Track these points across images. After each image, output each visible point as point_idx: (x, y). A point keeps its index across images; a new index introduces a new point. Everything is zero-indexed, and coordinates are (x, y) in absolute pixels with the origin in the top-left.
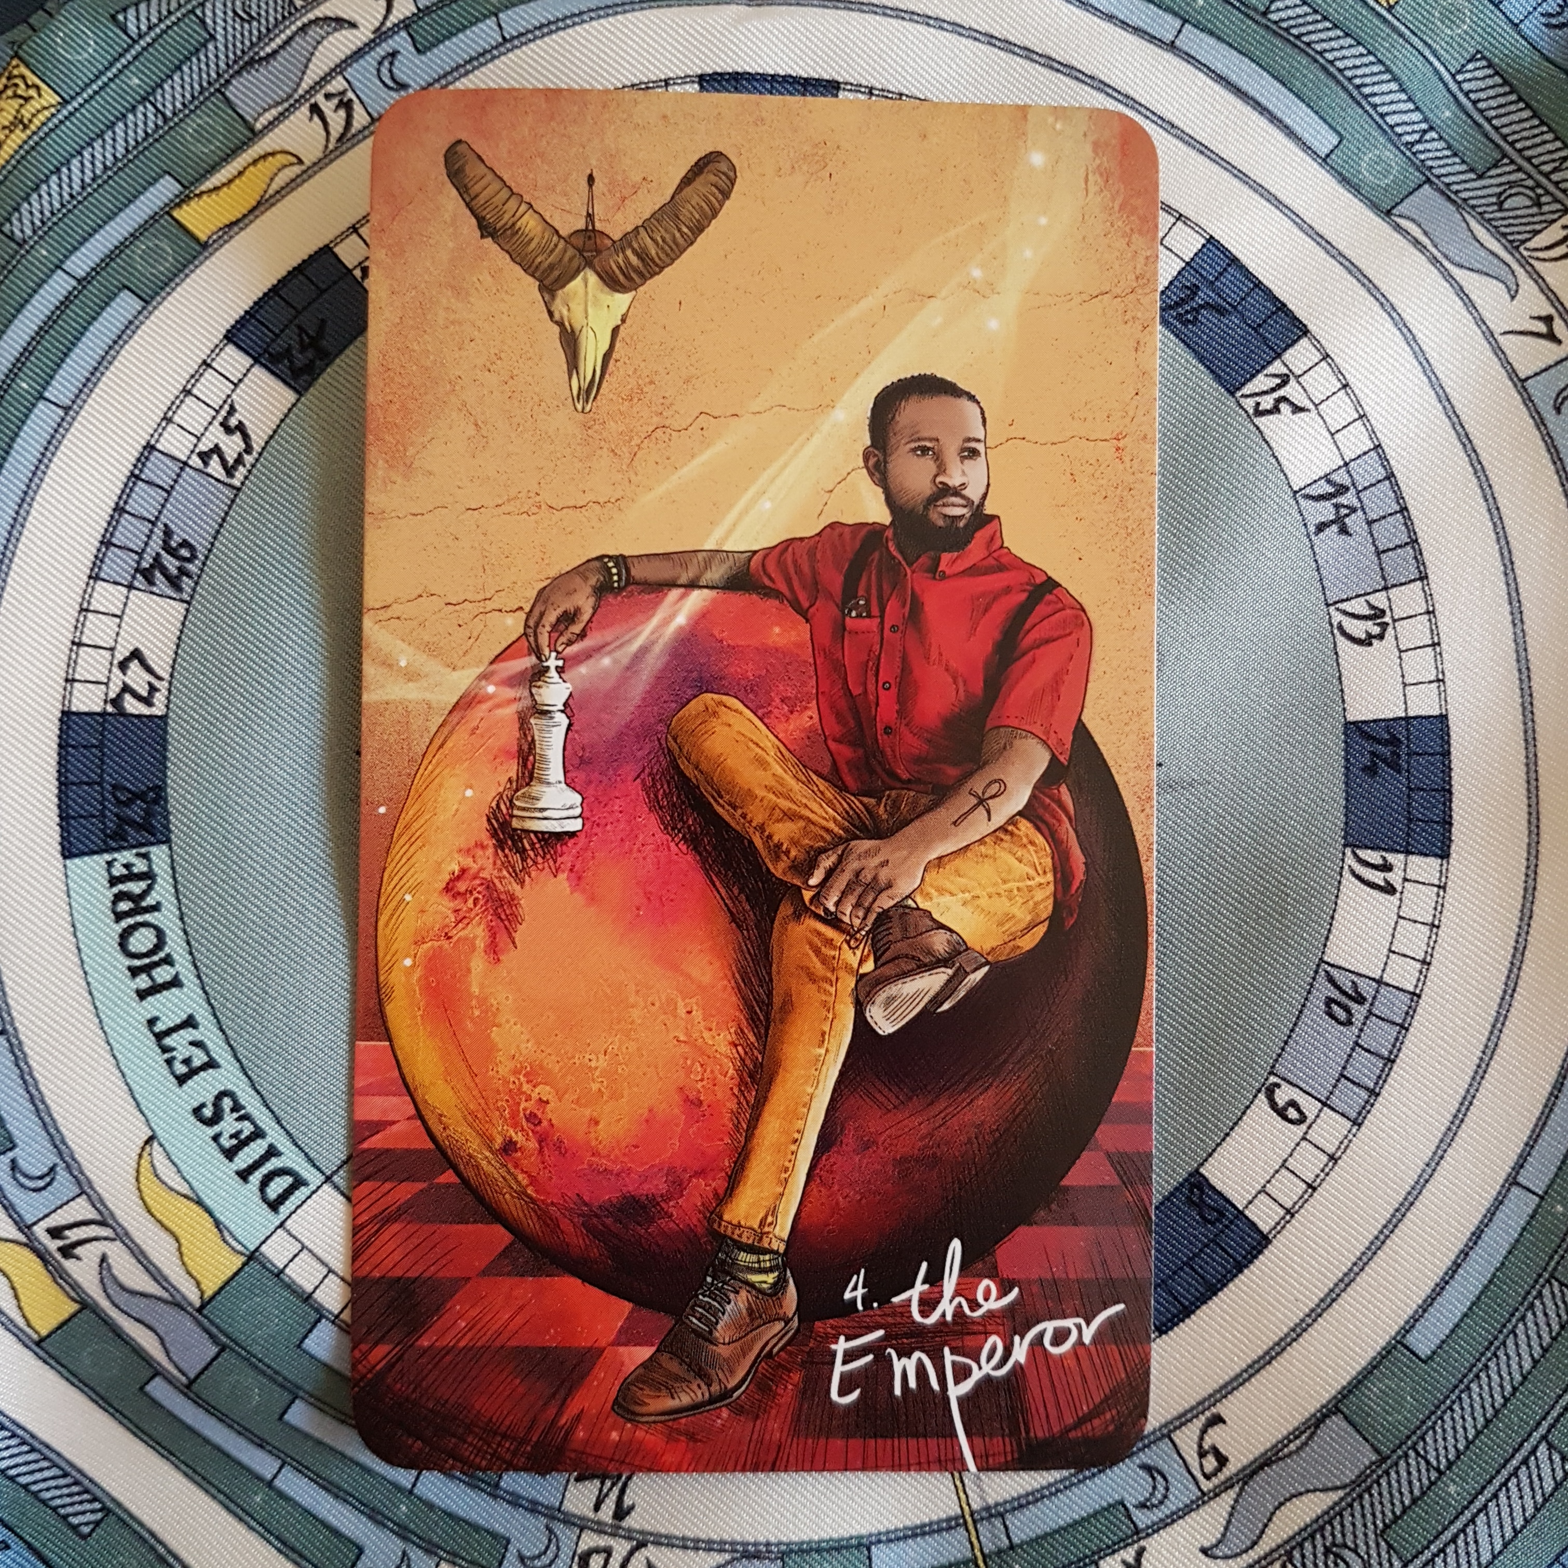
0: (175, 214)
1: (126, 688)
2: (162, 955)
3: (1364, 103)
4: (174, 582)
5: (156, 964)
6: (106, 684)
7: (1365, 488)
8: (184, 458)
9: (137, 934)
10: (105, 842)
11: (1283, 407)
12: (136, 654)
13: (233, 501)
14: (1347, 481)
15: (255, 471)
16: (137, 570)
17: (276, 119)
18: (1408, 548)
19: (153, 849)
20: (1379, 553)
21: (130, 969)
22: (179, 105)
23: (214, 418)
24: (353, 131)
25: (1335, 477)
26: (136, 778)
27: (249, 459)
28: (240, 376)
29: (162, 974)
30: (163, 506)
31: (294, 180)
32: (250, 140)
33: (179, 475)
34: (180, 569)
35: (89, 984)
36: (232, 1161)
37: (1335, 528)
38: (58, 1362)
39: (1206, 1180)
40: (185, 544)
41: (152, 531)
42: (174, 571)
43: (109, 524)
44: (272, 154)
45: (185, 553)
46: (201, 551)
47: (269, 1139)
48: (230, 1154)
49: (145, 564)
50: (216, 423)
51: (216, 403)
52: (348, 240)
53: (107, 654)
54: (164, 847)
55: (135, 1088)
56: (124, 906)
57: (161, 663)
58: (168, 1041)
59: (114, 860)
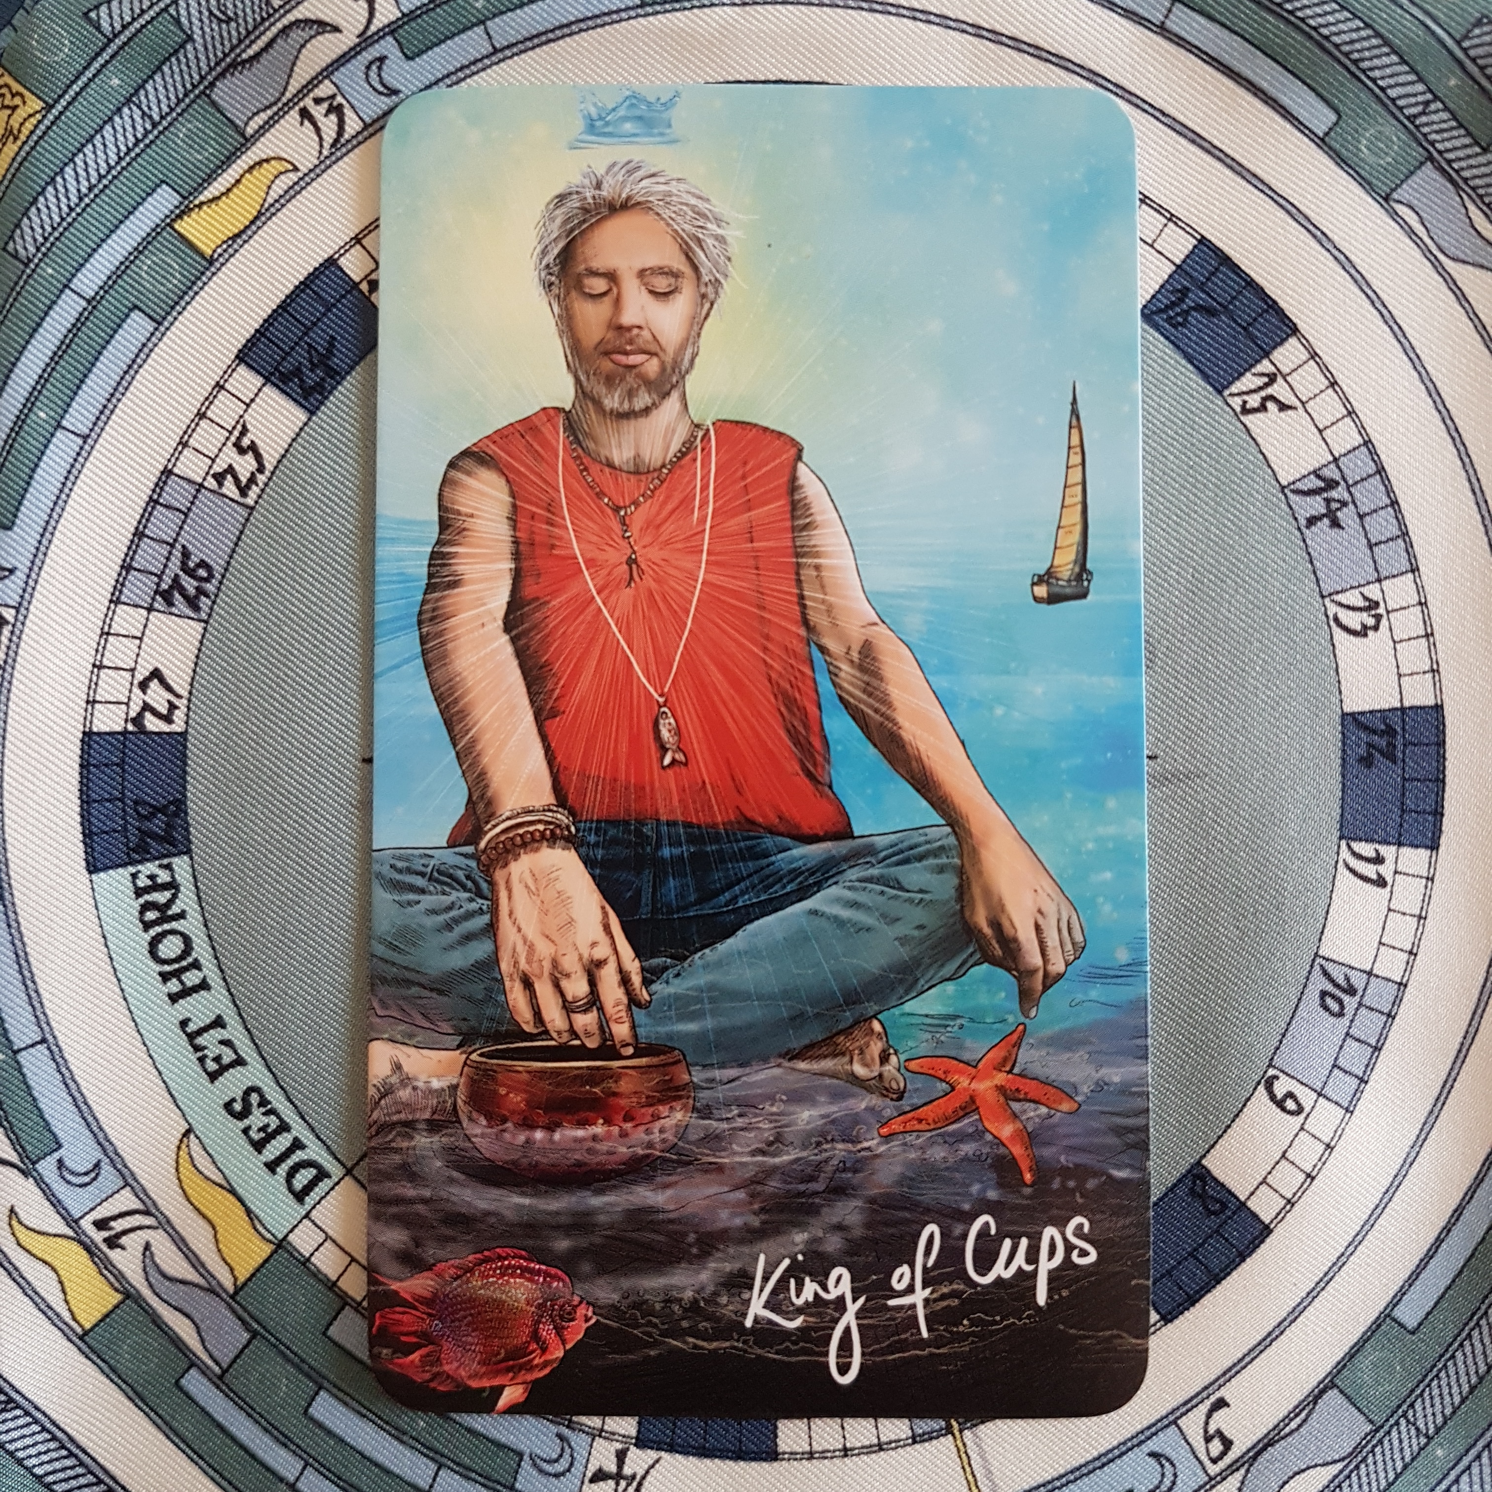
0: (178, 226)
1: (146, 707)
2: (190, 960)
4: (192, 602)
5: (186, 969)
6: (127, 704)
7: (1356, 483)
8: (199, 480)
9: (165, 941)
10: (128, 854)
11: (1271, 405)
12: (156, 674)
13: (247, 520)
14: (1337, 477)
15: (269, 491)
16: (156, 592)
17: (266, 123)
18: (1400, 541)
19: (175, 860)
20: (1371, 546)
21: (161, 974)
22: (165, 108)
23: (227, 439)
24: (347, 136)
25: (1326, 472)
26: (156, 793)
27: (261, 478)
28: (252, 396)
29: (192, 978)
30: (181, 528)
31: (291, 188)
32: (243, 145)
33: (195, 497)
34: (197, 588)
35: (122, 990)
36: (260, 1152)
37: (1326, 521)
38: (99, 1357)
39: (1208, 1172)
40: (202, 564)
41: (170, 553)
42: (192, 591)
43: (129, 548)
44: (267, 161)
45: (202, 573)
46: (218, 570)
47: (294, 1133)
48: (259, 1146)
49: (164, 586)
50: (229, 444)
51: (229, 424)
52: (352, 251)
53: (127, 675)
54: (186, 858)
55: (172, 1085)
56: (151, 915)
57: (180, 681)
58: (199, 1041)
59: (138, 872)
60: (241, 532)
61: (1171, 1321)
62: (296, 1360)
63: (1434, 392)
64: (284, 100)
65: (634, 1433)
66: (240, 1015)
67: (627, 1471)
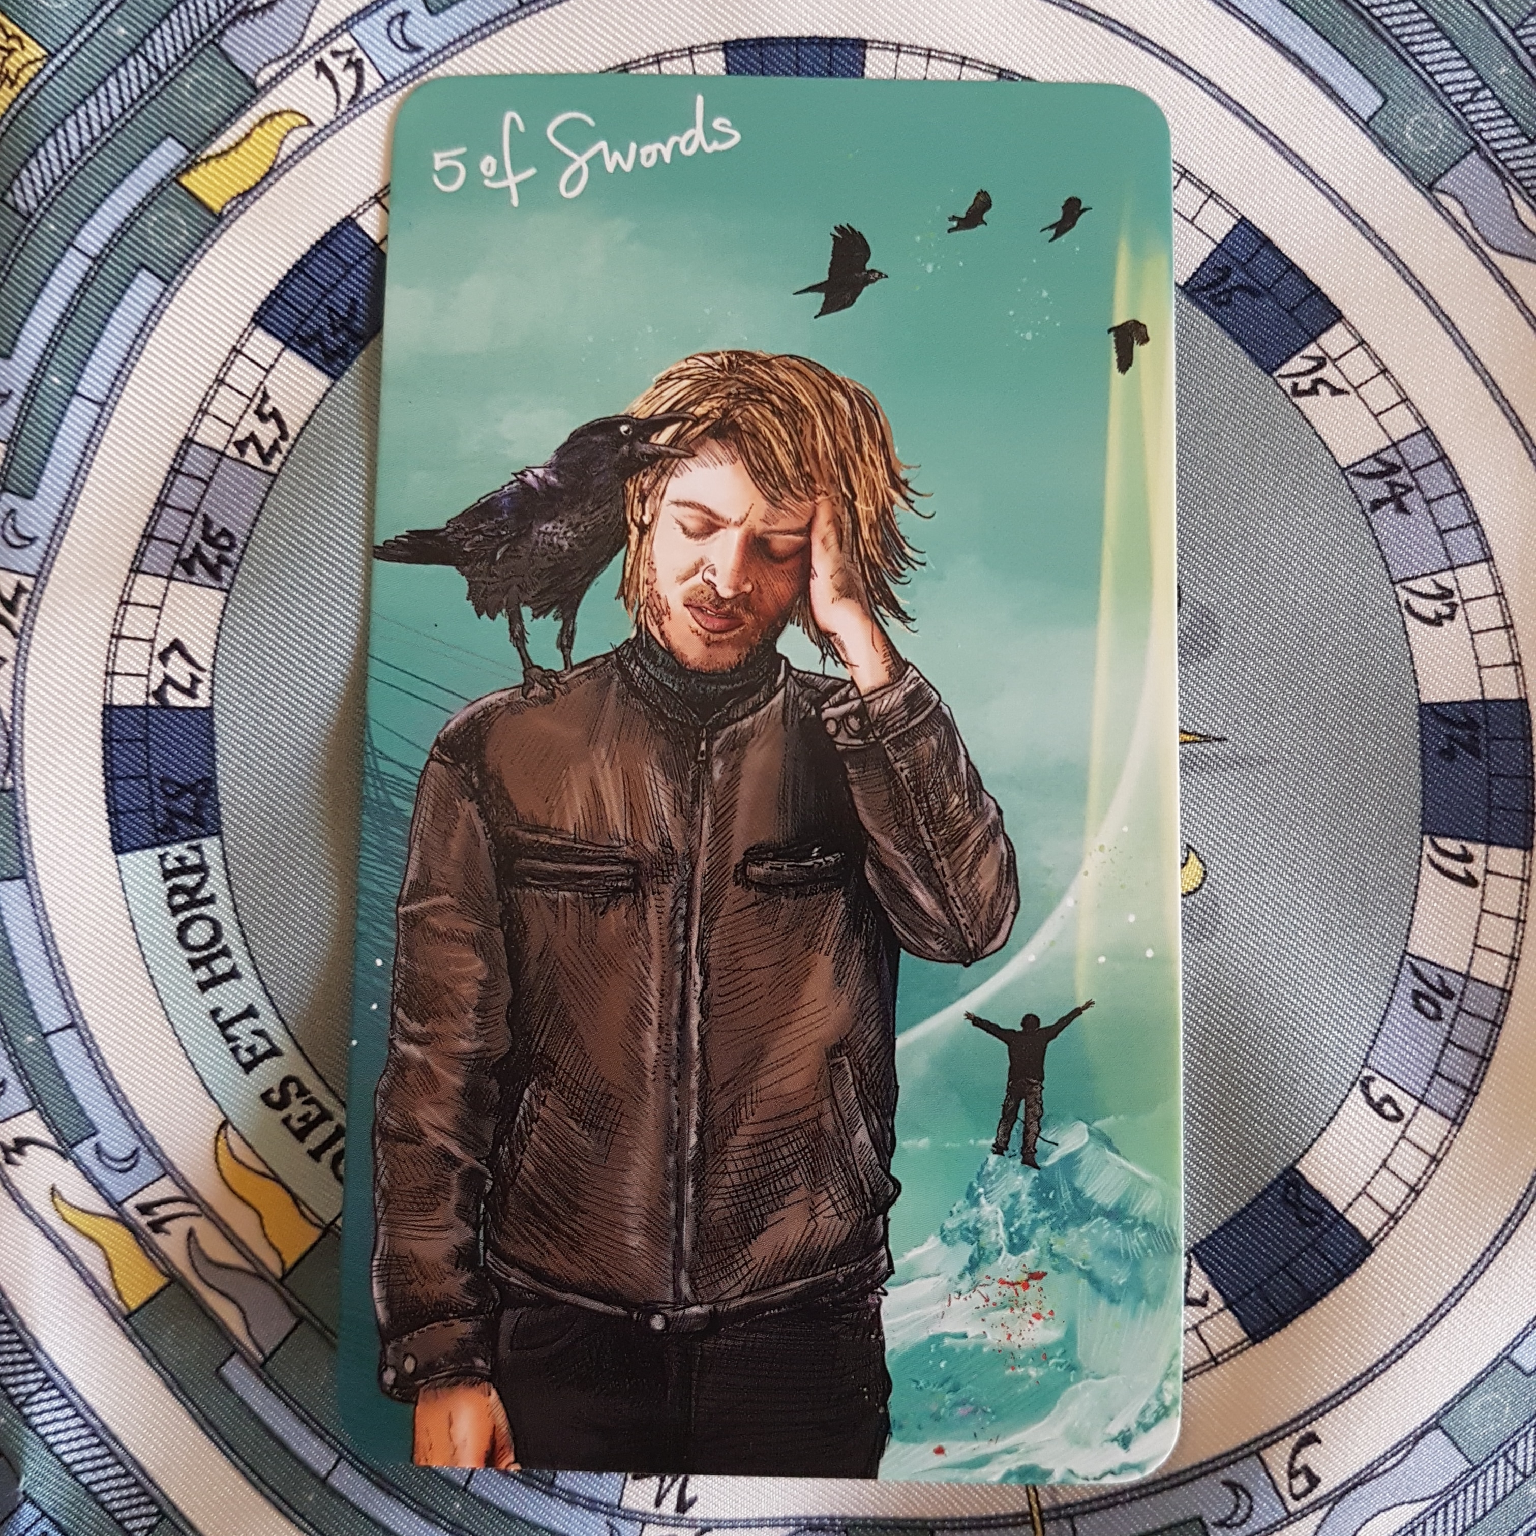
0: (184, 181)
1: (167, 680)
2: (219, 947)
3: (1412, 62)
4: (214, 572)
5: (215, 957)
6: (147, 676)
7: (1418, 468)
8: (221, 449)
9: (194, 927)
10: (156, 836)
11: (1322, 389)
12: (176, 645)
13: (270, 488)
14: (1398, 461)
15: (291, 457)
16: (176, 562)
17: (279, 74)
18: (1470, 529)
19: (205, 841)
20: (1441, 533)
21: (190, 961)
22: (172, 58)
23: (248, 406)
24: (365, 93)
26: (183, 771)
27: (284, 446)
28: (271, 362)
29: (221, 966)
30: (203, 497)
31: (305, 143)
32: (252, 96)
33: (217, 466)
34: (218, 557)
35: (151, 977)
36: (302, 1141)
37: (1391, 506)
38: (142, 1340)
40: (224, 532)
41: (191, 522)
42: (212, 560)
43: (151, 518)
44: (279, 114)
45: (224, 542)
46: (240, 539)
47: (336, 1121)
48: (300, 1135)
49: (185, 556)
50: (251, 411)
51: (249, 390)
52: (371, 210)
53: (146, 646)
54: (216, 840)
55: (204, 1074)
56: (180, 900)
57: (202, 653)
58: (232, 1031)
59: (167, 853)
61: (1260, 1341)
63: (1490, 383)
64: (299, 51)
66: (273, 1004)
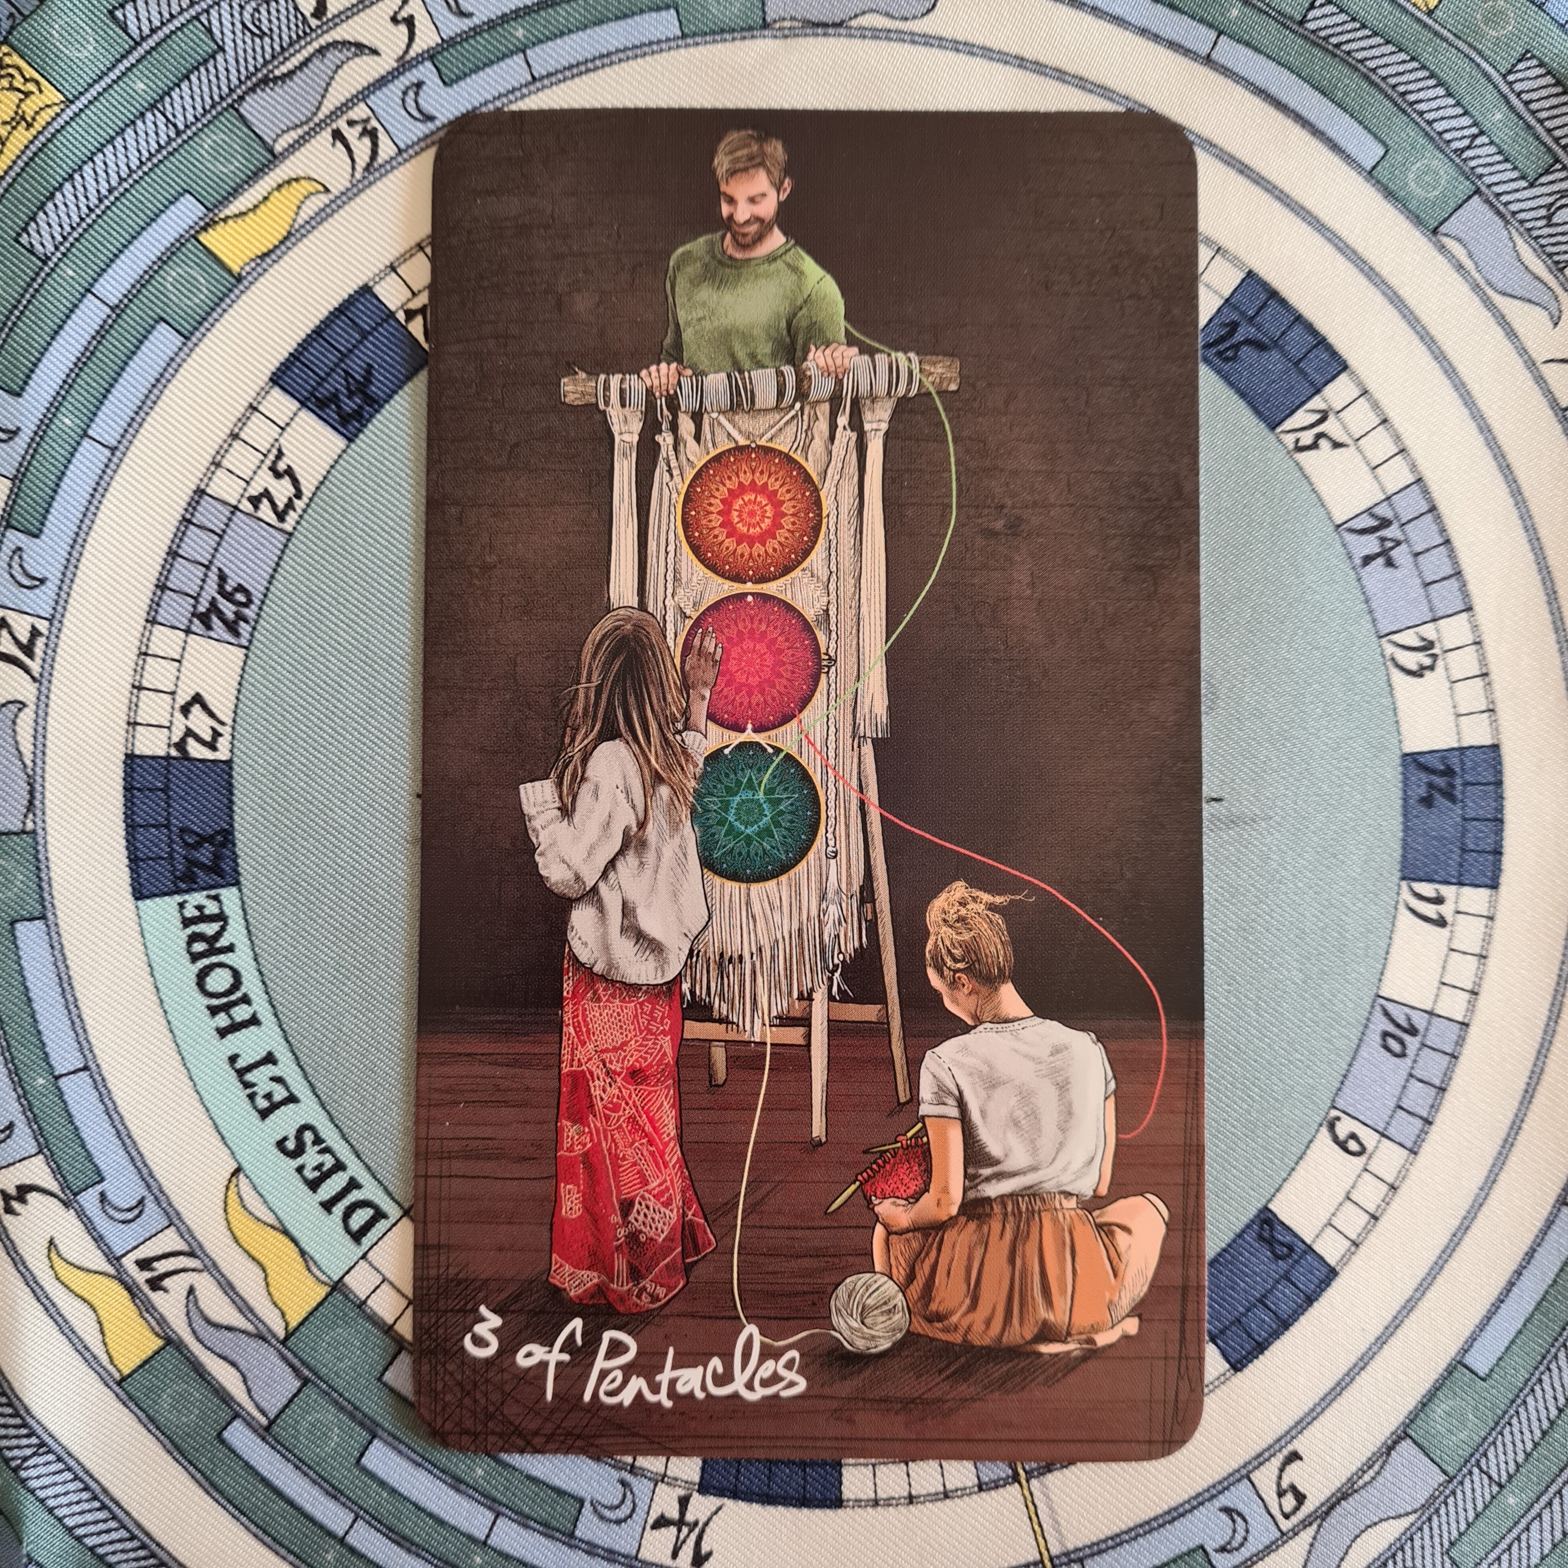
0: (202, 238)
1: (189, 733)
2: (239, 994)
3: (1409, 110)
4: (232, 628)
5: (235, 1003)
6: (168, 728)
7: (1408, 522)
8: (234, 502)
9: (213, 974)
10: (175, 884)
11: (1323, 443)
12: (197, 699)
13: (286, 546)
14: (1390, 515)
15: (306, 517)
16: (193, 615)
17: (297, 141)
18: (1453, 580)
19: (223, 891)
20: (1425, 585)
21: (210, 1008)
22: (190, 117)
23: (262, 462)
24: (380, 160)
25: (1378, 511)
26: (202, 821)
27: (299, 504)
28: (288, 420)
29: (241, 1013)
30: (216, 550)
31: (322, 210)
32: (271, 162)
33: (230, 519)
34: (236, 613)
35: (168, 1022)
36: (315, 1191)
37: (1381, 560)
38: (137, 1405)
39: (1275, 1215)
40: (240, 588)
41: (206, 575)
42: (230, 616)
43: (163, 567)
44: (296, 180)
45: (240, 597)
46: (257, 596)
47: (350, 1172)
48: (314, 1185)
49: (201, 609)
50: (265, 468)
51: (264, 446)
52: (388, 279)
53: (168, 698)
54: (234, 890)
55: (219, 1122)
56: (199, 947)
57: (223, 707)
58: (249, 1077)
59: (185, 902)
60: (280, 558)
61: (1240, 1370)
62: (350, 1407)
63: (1485, 429)
64: (316, 120)
65: (697, 1479)
66: (292, 1052)
67: (690, 1517)
